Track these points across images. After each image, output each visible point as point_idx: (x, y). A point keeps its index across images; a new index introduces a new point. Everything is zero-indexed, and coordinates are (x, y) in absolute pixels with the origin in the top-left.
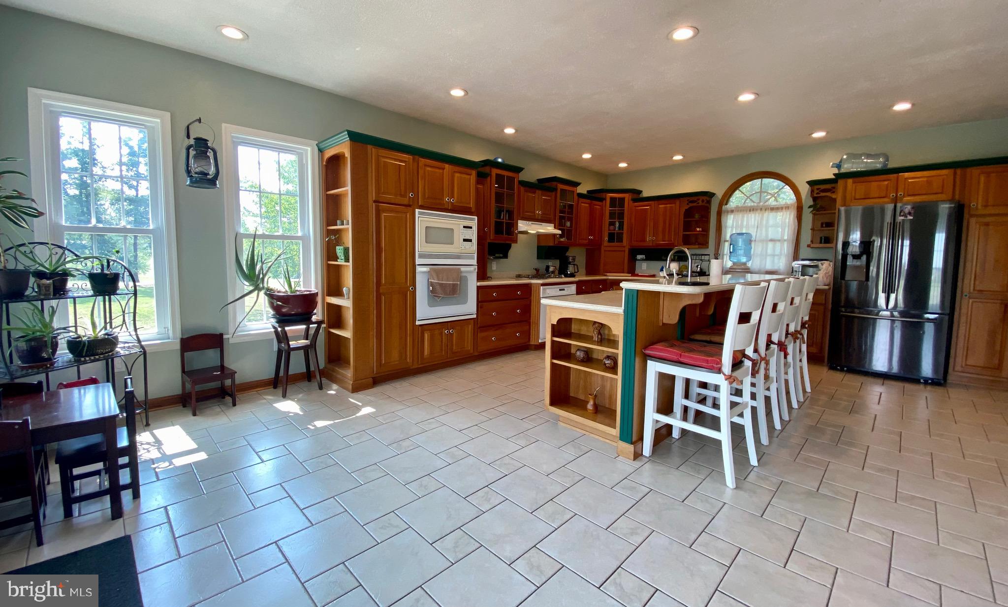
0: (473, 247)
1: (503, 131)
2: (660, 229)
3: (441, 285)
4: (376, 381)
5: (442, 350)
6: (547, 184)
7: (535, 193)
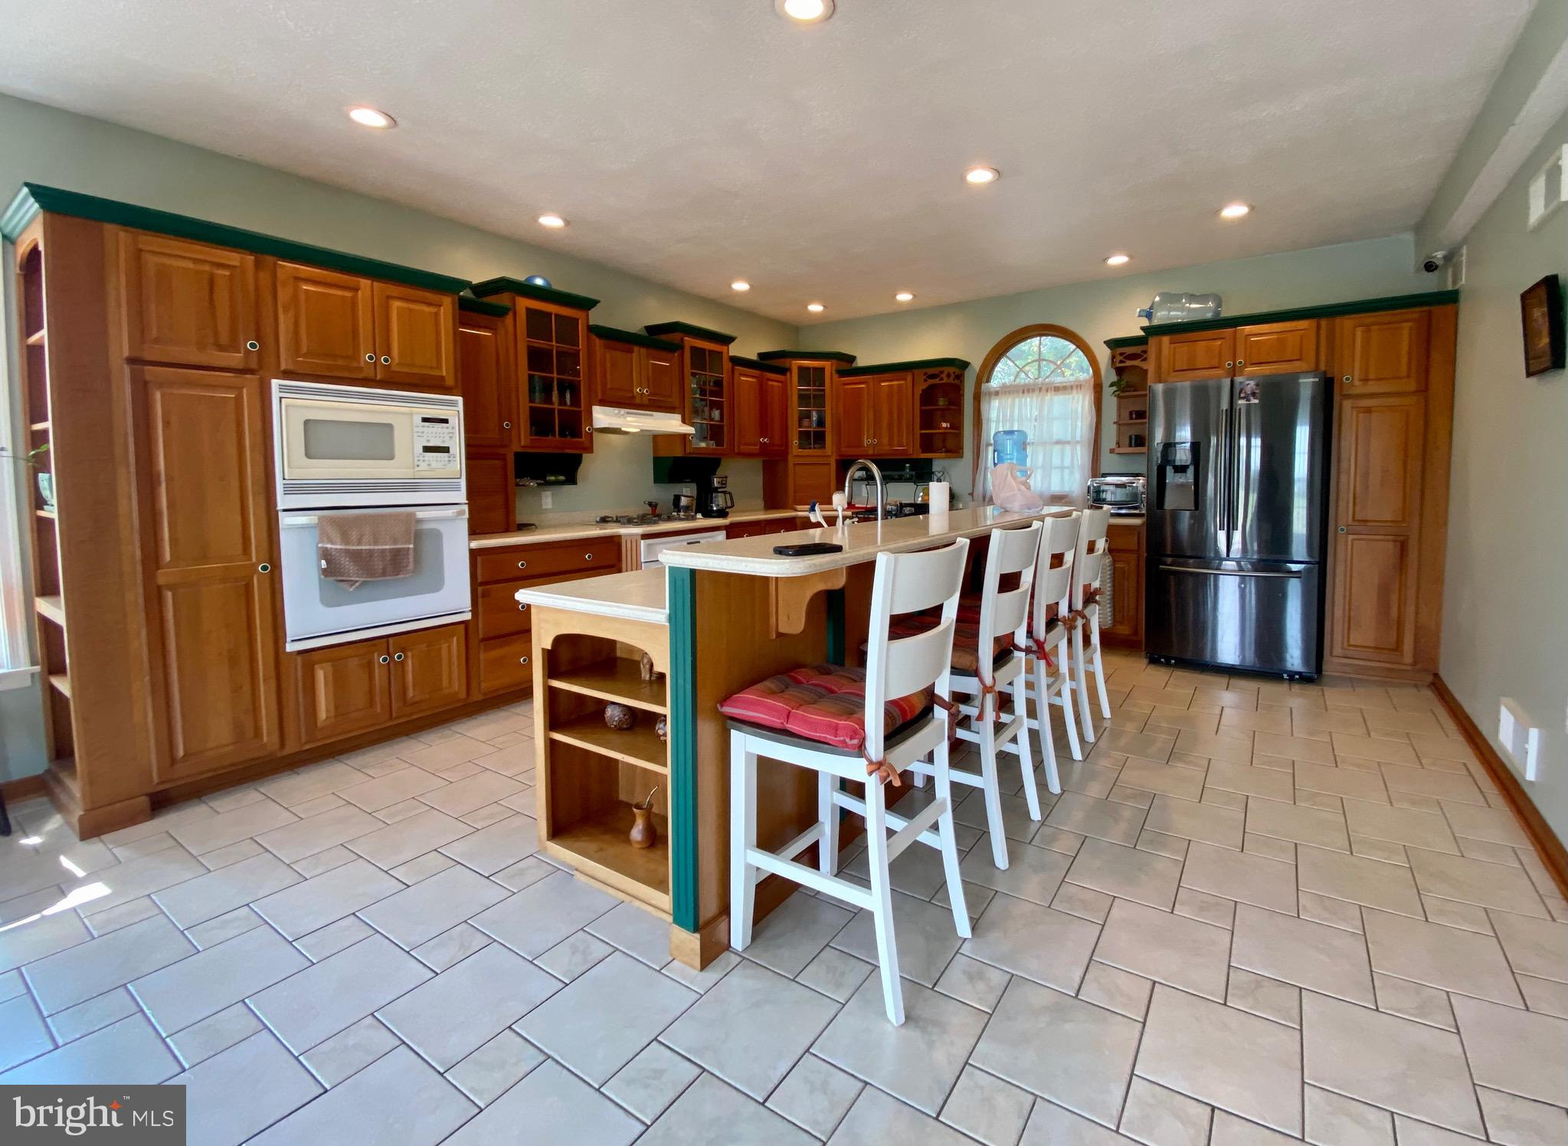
0: (456, 463)
1: (535, 220)
2: (885, 422)
3: (356, 556)
6: (664, 337)
7: (631, 351)
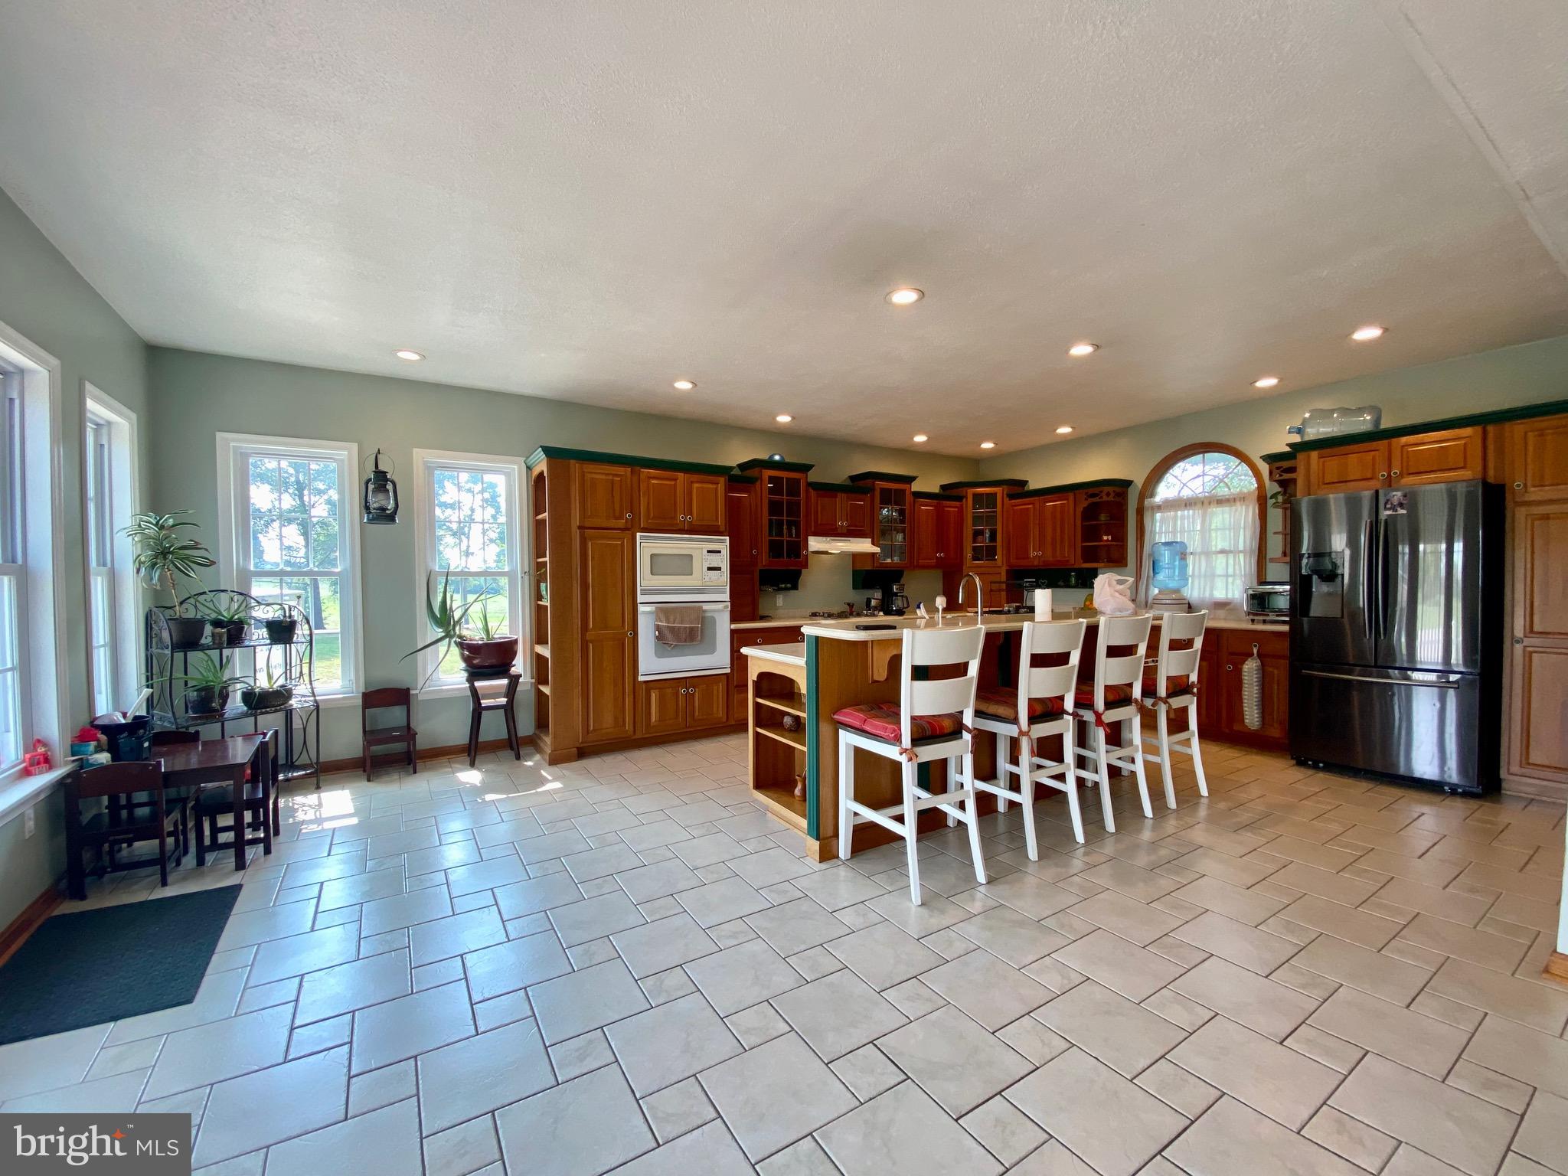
0: (724, 578)
1: (774, 419)
2: (1049, 538)
3: (672, 630)
4: (582, 753)
5: (677, 715)
6: (861, 484)
7: (836, 497)
